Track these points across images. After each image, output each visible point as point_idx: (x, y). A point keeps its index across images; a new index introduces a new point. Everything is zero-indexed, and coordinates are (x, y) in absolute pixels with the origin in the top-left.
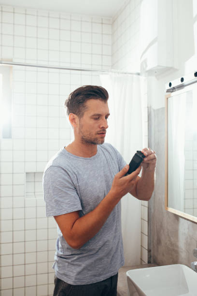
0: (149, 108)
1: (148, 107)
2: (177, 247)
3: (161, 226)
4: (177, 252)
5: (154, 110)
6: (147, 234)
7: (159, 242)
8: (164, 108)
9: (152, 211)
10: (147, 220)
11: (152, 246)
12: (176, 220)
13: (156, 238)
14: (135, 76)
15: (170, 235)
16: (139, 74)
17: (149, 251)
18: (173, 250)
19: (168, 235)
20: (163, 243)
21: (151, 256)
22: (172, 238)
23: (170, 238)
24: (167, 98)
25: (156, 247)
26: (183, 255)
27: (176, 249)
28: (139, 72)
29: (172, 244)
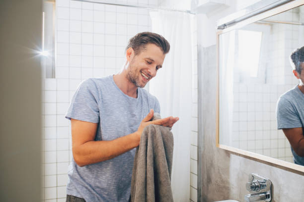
0: (199, 46)
1: (197, 45)
2: (228, 183)
3: (212, 165)
4: (228, 189)
5: (204, 48)
6: (197, 174)
7: (209, 180)
8: (215, 45)
9: (202, 150)
10: (197, 159)
11: (202, 186)
12: (228, 157)
13: (206, 177)
14: (185, 14)
15: (221, 172)
16: (189, 12)
17: (199, 190)
18: (224, 187)
19: (219, 173)
20: (213, 181)
21: (200, 196)
22: (223, 175)
23: (221, 175)
24: (219, 35)
25: (206, 186)
26: (234, 191)
27: (227, 185)
28: (189, 9)
29: (223, 181)
